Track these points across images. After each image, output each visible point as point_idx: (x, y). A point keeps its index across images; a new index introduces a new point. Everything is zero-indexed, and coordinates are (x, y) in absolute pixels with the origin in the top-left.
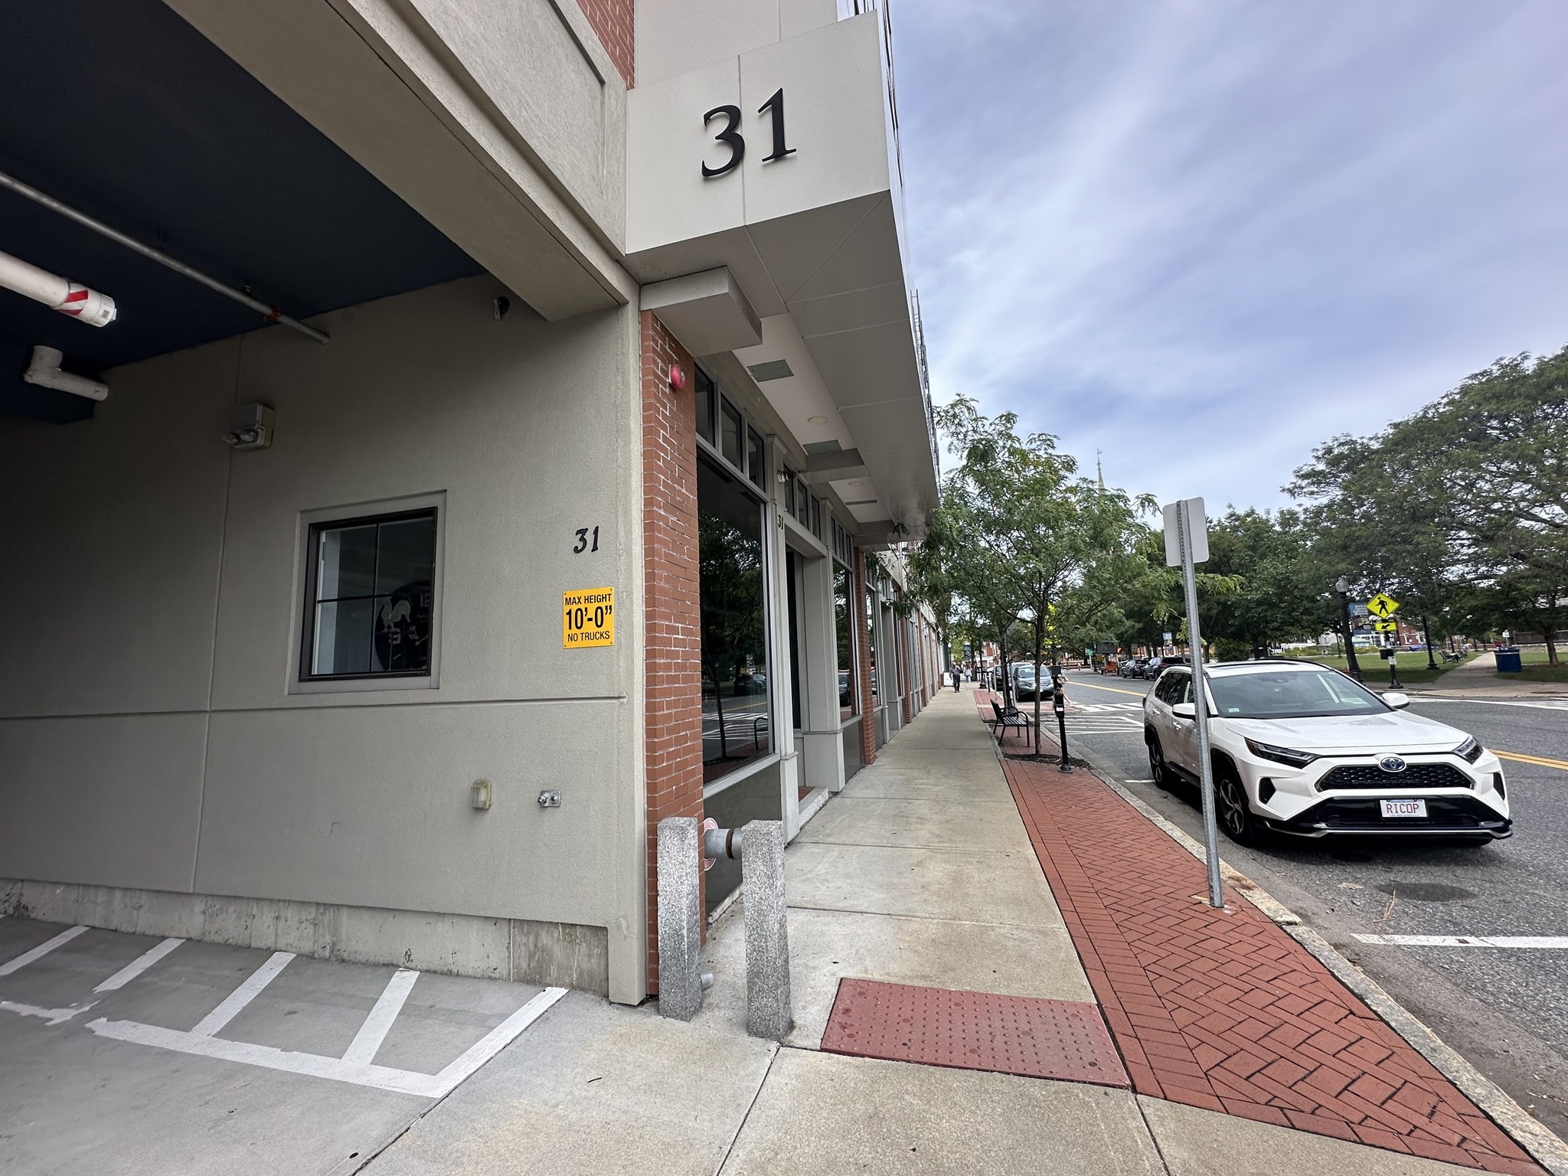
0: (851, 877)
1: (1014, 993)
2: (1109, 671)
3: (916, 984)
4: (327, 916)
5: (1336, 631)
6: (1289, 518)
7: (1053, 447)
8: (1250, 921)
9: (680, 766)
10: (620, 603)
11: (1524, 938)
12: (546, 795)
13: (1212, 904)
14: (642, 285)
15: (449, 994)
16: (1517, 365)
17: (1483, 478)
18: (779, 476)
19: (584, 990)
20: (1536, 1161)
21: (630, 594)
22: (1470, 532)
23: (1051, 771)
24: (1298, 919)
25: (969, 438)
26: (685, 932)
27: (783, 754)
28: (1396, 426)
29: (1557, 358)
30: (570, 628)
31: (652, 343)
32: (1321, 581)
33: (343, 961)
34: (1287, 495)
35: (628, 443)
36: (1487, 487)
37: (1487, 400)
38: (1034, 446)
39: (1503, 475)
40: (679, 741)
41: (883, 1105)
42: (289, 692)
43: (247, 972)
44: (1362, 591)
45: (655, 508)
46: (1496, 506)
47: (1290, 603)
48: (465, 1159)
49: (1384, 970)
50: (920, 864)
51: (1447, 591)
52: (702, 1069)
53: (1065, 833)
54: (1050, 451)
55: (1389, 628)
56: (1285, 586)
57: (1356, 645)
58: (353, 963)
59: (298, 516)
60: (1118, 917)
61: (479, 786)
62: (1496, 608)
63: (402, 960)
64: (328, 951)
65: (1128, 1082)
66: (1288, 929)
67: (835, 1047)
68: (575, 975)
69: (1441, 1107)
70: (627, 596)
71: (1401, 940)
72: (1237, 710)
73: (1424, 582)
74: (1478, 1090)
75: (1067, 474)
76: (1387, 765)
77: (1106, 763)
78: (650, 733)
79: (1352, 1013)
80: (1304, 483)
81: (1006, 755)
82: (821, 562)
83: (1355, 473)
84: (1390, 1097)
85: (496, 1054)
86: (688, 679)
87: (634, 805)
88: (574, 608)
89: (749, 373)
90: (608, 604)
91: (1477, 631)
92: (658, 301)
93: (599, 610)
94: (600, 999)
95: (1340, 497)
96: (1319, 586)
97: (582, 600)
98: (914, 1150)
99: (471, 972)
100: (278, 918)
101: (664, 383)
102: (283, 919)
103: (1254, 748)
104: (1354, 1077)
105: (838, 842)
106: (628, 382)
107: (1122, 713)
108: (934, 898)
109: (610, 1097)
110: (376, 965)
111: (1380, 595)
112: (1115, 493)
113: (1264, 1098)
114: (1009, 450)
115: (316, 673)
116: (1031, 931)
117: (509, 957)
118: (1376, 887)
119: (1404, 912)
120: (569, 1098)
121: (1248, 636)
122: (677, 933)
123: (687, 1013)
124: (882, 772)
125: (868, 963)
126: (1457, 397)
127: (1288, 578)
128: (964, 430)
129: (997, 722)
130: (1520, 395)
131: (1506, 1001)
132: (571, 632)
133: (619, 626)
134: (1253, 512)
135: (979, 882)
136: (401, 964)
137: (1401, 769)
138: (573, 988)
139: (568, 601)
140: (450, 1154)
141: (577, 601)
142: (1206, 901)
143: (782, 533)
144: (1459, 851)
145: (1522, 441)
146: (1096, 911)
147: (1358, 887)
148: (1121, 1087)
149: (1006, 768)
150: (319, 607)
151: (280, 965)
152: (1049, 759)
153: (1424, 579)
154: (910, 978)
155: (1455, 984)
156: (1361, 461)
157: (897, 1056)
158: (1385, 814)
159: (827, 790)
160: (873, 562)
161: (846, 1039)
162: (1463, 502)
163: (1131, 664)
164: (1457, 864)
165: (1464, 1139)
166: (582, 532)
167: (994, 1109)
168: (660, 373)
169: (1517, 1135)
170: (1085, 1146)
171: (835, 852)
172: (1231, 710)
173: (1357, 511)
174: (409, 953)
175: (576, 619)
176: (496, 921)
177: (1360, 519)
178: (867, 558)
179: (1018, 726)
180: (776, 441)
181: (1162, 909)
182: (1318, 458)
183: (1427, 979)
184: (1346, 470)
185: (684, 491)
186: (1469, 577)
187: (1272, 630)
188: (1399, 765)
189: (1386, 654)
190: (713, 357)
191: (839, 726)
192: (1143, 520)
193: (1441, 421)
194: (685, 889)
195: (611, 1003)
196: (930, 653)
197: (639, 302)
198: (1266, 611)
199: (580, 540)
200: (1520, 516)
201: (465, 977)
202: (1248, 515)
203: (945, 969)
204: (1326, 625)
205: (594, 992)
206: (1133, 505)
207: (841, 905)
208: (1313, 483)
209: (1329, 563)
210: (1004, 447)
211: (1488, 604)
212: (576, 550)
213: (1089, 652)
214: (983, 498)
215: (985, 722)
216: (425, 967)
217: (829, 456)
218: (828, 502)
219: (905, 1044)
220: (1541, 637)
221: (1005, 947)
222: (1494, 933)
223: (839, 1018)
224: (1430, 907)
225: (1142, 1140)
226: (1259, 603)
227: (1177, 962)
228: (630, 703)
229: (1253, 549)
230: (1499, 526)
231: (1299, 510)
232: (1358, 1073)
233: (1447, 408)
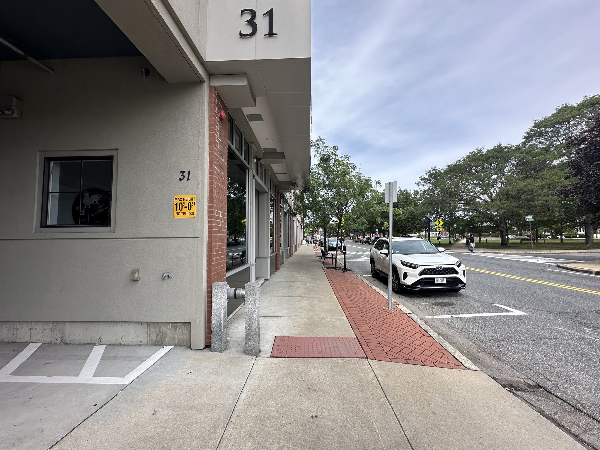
0: (275, 306)
1: (331, 337)
2: (358, 241)
3: (301, 336)
4: (59, 326)
5: (426, 231)
6: (416, 193)
7: (349, 160)
8: (399, 313)
9: (219, 264)
10: (199, 201)
11: (466, 315)
12: (166, 274)
13: (388, 309)
14: (211, 75)
15: (121, 352)
16: (482, 151)
17: (469, 185)
18: (254, 159)
19: (180, 346)
20: (464, 366)
21: (203, 198)
22: (464, 202)
23: (340, 273)
24: (411, 312)
25: (322, 153)
26: (222, 322)
27: (251, 264)
28: (449, 166)
29: (491, 150)
30: (177, 210)
31: (214, 100)
32: (423, 214)
33: (67, 344)
34: (417, 185)
35: (204, 138)
36: (470, 188)
37: (473, 160)
38: (342, 159)
39: (474, 184)
40: (219, 255)
41: (293, 370)
42: (35, 231)
43: (18, 352)
44: (434, 218)
45: (213, 166)
46: (472, 194)
47: (414, 221)
48: (144, 401)
49: (432, 325)
50: (299, 301)
51: (456, 220)
52: (230, 366)
53: (345, 291)
54: (348, 161)
55: (440, 230)
56: (413, 215)
57: (430, 236)
58: (73, 344)
59: (38, 153)
60: (362, 314)
61: (134, 272)
62: (468, 225)
63: (97, 341)
64: (59, 340)
65: (366, 357)
66: (408, 315)
67: (275, 356)
68: (176, 341)
69: (444, 356)
70: (202, 199)
71: (437, 317)
72: (399, 252)
73: (451, 216)
74: (452, 351)
75: (352, 170)
76: (438, 268)
77: (357, 270)
78: (209, 251)
79: (424, 335)
80: (422, 181)
81: (325, 267)
82: (266, 194)
83: (436, 180)
84: (432, 355)
85: (148, 369)
86: (223, 232)
87: (203, 277)
88: (179, 202)
89: (246, 117)
90: (194, 201)
91: (462, 233)
92: (217, 83)
93: (190, 204)
94: (187, 348)
95: (431, 187)
96: (422, 216)
97: (182, 199)
98: (304, 380)
99: (130, 344)
100: (31, 329)
101: (218, 117)
102: (34, 330)
103: (403, 263)
104: (423, 350)
105: (269, 295)
106: (204, 114)
107: (362, 255)
108: (304, 311)
109: (197, 377)
110: (85, 344)
111: (439, 220)
112: (368, 178)
113: (401, 357)
114: (334, 160)
115: (49, 224)
116: (336, 319)
117: (148, 337)
118: (431, 304)
119: (438, 310)
120: (181, 379)
121: (401, 231)
122: (219, 323)
123: (222, 349)
124: (283, 273)
125: (284, 331)
126: (465, 158)
127: (414, 213)
128: (320, 150)
129: (322, 257)
130: (481, 160)
131: (460, 330)
132: (177, 212)
133: (198, 210)
134: (406, 190)
135: (319, 306)
136: (97, 343)
137: (441, 269)
138: (175, 345)
139: (176, 199)
140: (137, 400)
141: (180, 199)
142: (387, 309)
143: (254, 181)
144: (452, 293)
145: (480, 174)
146: (356, 313)
147: (427, 304)
148: (363, 358)
149: (325, 271)
150: (50, 195)
151: (35, 347)
152: (340, 268)
153: (451, 215)
154: (299, 335)
155: (449, 327)
156: (438, 176)
157: (296, 356)
158: (436, 282)
159: (264, 279)
160: (283, 197)
161: (279, 353)
162: (464, 192)
163: (365, 239)
164: (452, 297)
165: (448, 362)
166: (183, 172)
167: (327, 367)
168: (216, 112)
169: (460, 360)
170: (354, 374)
171: (269, 299)
172: (397, 252)
173: (435, 192)
174: (100, 338)
175: (180, 207)
176: (142, 323)
177: (436, 195)
178: (281, 195)
179: (329, 258)
180: (254, 145)
181: (375, 311)
182: (426, 174)
183: (442, 326)
184: (434, 178)
185: (223, 160)
186: (462, 215)
187: (408, 229)
188: (441, 268)
189: (439, 238)
190: (234, 109)
191: (269, 256)
192: (376, 189)
193: (461, 166)
194: (223, 307)
195: (192, 349)
196: (299, 232)
197: (209, 82)
198: (407, 223)
199: (182, 175)
200: (477, 198)
201: (127, 345)
202: (404, 191)
203: (310, 331)
204: (423, 229)
205: (184, 346)
206: (374, 183)
207: (272, 315)
208: (424, 182)
209: (426, 208)
210: (333, 158)
211: (466, 224)
212: (180, 179)
213: (351, 235)
214: (324, 176)
215: (317, 257)
216: (108, 343)
217: (272, 154)
218: (269, 172)
219: (298, 353)
220: (478, 235)
221: (328, 324)
222: (459, 314)
223: (276, 348)
224: (444, 308)
225: (370, 370)
226: (405, 220)
227: (378, 325)
228: (202, 239)
229: (405, 202)
230: (472, 200)
231: (419, 190)
232: (425, 349)
233: (463, 162)
